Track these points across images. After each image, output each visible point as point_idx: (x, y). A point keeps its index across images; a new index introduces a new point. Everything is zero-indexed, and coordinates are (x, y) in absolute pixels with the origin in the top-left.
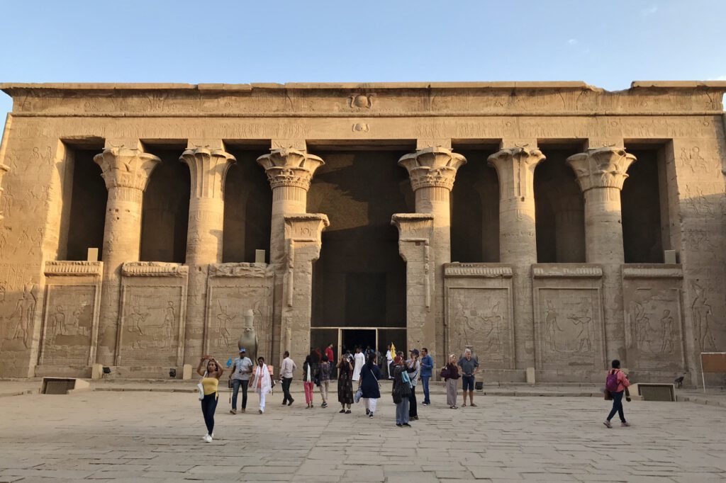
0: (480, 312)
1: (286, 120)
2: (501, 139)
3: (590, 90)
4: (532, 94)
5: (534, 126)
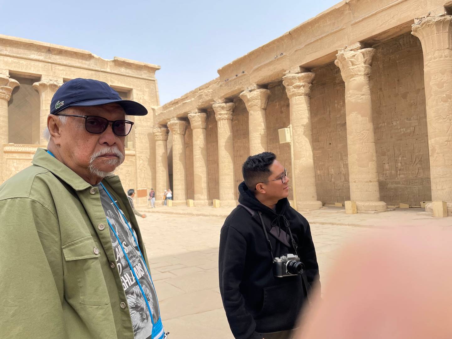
2: (41, 75)
3: (93, 57)
4: (60, 52)
5: (61, 70)
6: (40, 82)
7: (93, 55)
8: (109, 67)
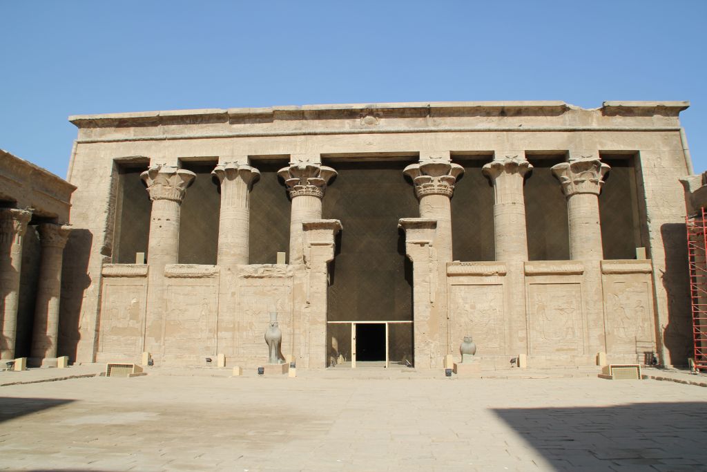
0: (479, 306)
1: (303, 137)
2: (494, 151)
3: (569, 109)
4: (519, 112)
5: (521, 139)
6: (493, 163)
7: (568, 105)
8: (595, 120)
